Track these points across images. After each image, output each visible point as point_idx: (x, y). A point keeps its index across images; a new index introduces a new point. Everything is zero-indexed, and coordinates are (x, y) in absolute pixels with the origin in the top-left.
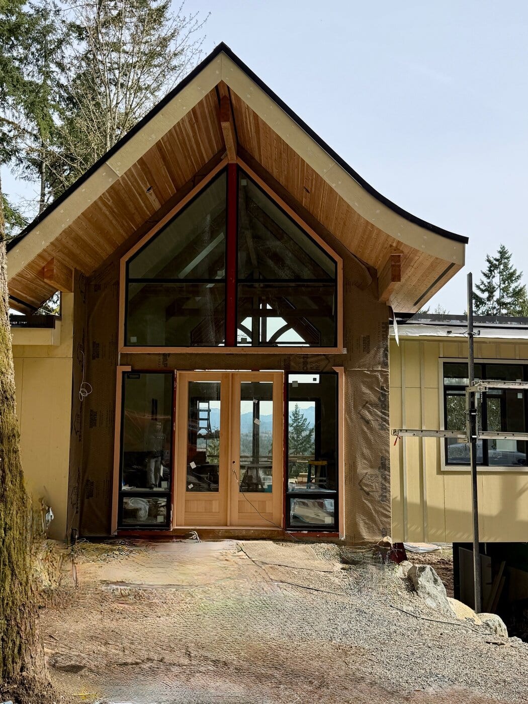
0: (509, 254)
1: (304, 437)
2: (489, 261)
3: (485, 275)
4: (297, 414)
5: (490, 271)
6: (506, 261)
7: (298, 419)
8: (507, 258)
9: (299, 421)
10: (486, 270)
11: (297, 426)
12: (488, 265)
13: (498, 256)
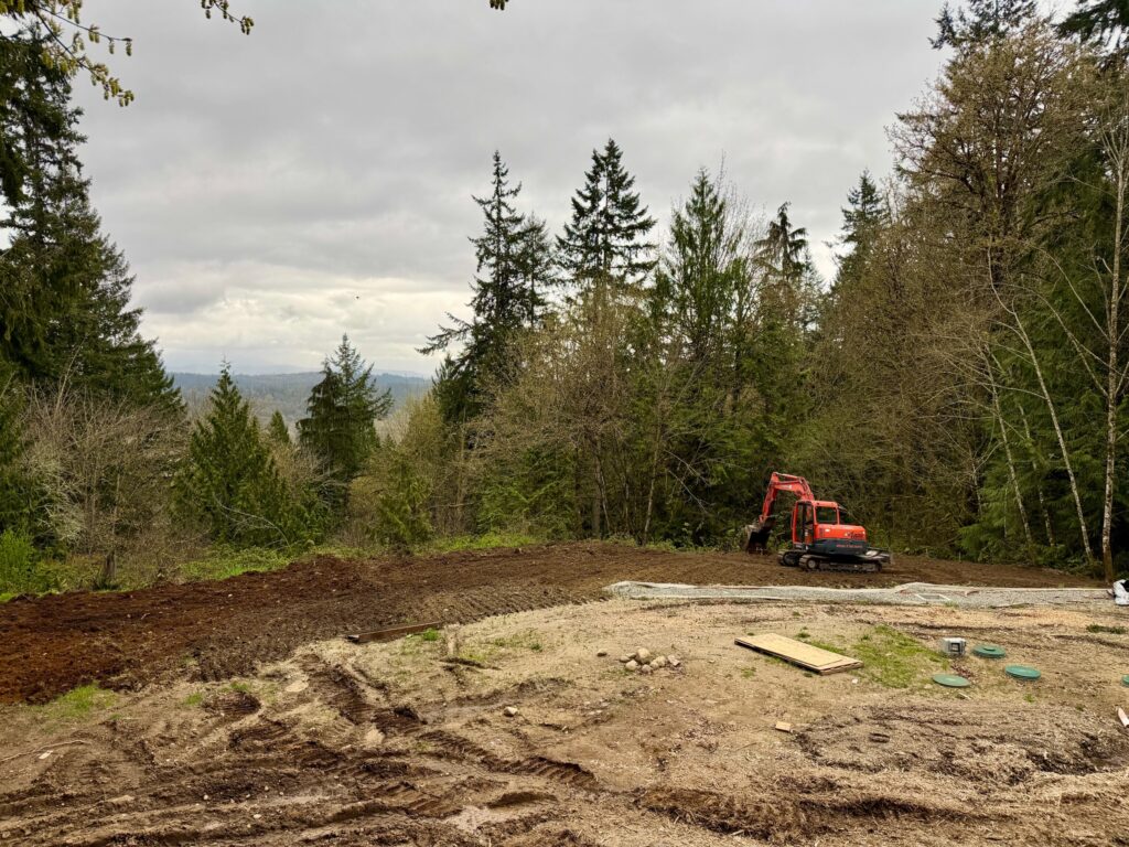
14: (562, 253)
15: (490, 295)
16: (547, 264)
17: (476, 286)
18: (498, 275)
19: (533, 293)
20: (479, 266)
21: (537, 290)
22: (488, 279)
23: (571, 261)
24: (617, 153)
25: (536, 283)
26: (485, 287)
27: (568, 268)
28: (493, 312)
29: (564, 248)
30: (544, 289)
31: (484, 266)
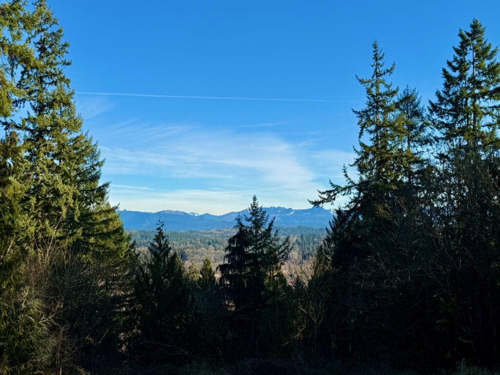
0: (483, 27)
1: (264, 232)
2: (461, 36)
3: (457, 51)
4: (255, 207)
5: (462, 47)
6: (479, 35)
7: (257, 212)
9: (258, 214)
10: (457, 45)
11: (256, 220)
12: (460, 40)
13: (470, 30)
14: (435, 116)
15: (371, 157)
16: (422, 126)
17: (359, 149)
18: (377, 139)
20: (361, 134)
21: (413, 150)
22: (370, 144)
23: (443, 123)
24: (480, 29)
25: (412, 144)
26: (367, 150)
27: (440, 128)
28: (374, 171)
29: (436, 112)
30: (420, 149)
31: (365, 133)
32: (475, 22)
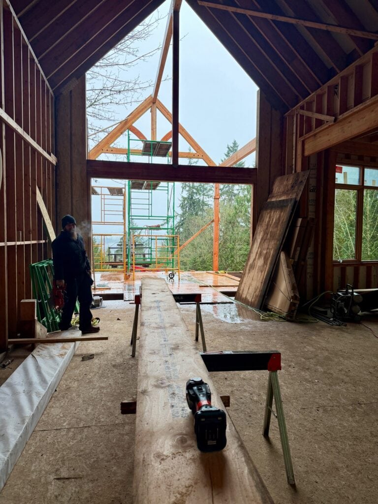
2: (228, 148)
3: (226, 155)
5: (228, 153)
6: (236, 148)
8: (237, 147)
10: (226, 153)
12: (227, 149)
13: (232, 145)
15: (186, 202)
17: (181, 199)
18: (189, 194)
19: (203, 202)
20: (182, 191)
21: (205, 200)
22: (186, 196)
24: (237, 145)
25: (205, 197)
26: (184, 199)
28: (187, 208)
30: (208, 199)
31: (184, 191)
32: (235, 142)
